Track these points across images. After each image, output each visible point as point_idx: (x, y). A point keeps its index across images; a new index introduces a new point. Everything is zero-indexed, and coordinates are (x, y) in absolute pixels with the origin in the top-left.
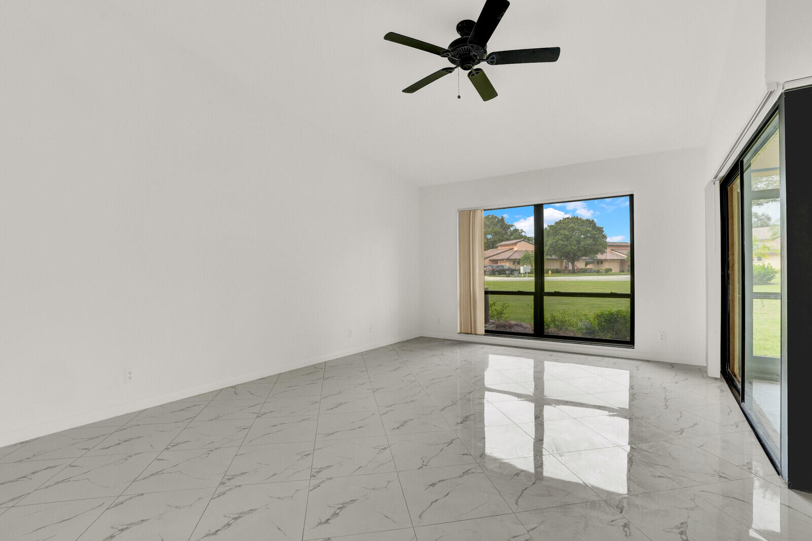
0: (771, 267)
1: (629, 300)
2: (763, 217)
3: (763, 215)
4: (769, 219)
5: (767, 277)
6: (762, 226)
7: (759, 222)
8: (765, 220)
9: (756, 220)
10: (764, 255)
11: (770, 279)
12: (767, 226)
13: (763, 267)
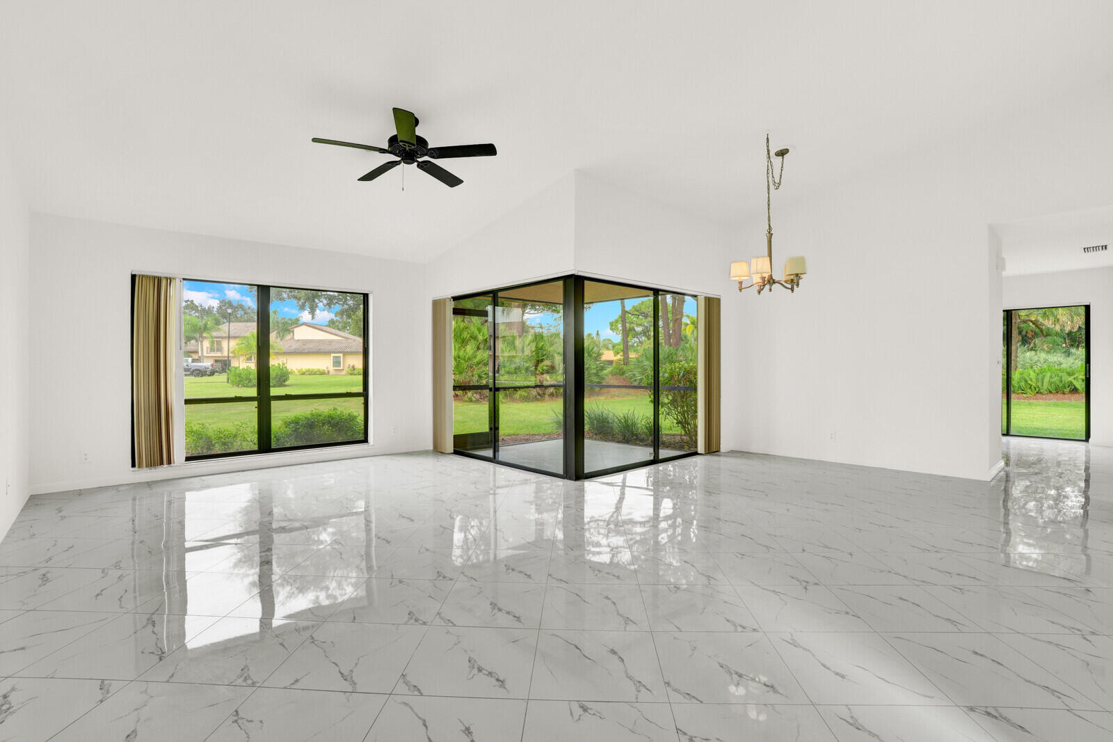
1: (362, 398)
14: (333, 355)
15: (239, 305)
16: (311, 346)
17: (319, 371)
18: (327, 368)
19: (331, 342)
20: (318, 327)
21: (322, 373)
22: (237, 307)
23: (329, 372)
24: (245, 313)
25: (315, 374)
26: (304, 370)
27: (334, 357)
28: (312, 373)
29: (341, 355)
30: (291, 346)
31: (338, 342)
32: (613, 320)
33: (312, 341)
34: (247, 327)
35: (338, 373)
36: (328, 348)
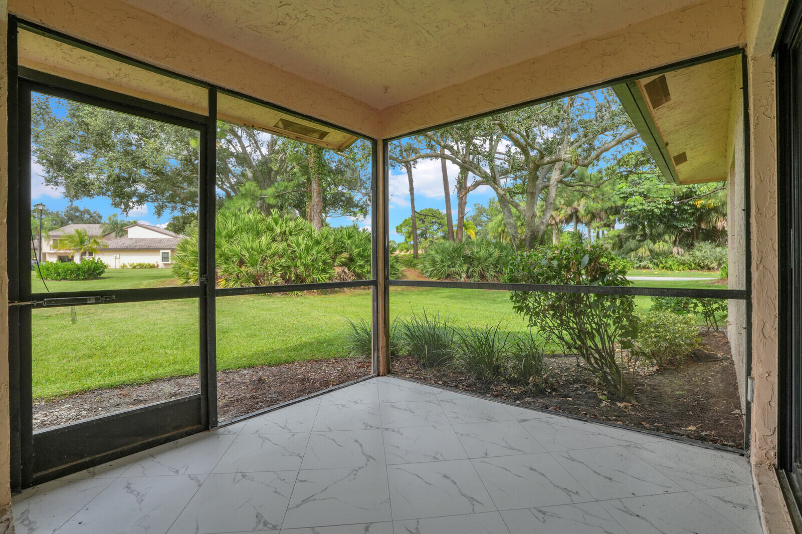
0: (101, 261)
2: (95, 215)
3: (95, 213)
4: (100, 217)
5: (97, 272)
6: (94, 223)
7: (91, 219)
8: (97, 217)
9: (89, 216)
10: (95, 250)
11: (100, 274)
12: (99, 223)
13: (93, 262)
14: (161, 251)
15: (85, 209)
16: (143, 244)
17: (149, 265)
18: (157, 263)
19: (161, 240)
20: (150, 227)
21: (152, 267)
22: (84, 212)
23: (158, 265)
24: (91, 217)
25: (145, 268)
26: (135, 264)
27: (163, 253)
28: (142, 266)
29: (169, 251)
30: (124, 244)
31: (168, 240)
32: (398, 225)
33: (144, 240)
34: (90, 228)
35: (167, 267)
36: (159, 245)
